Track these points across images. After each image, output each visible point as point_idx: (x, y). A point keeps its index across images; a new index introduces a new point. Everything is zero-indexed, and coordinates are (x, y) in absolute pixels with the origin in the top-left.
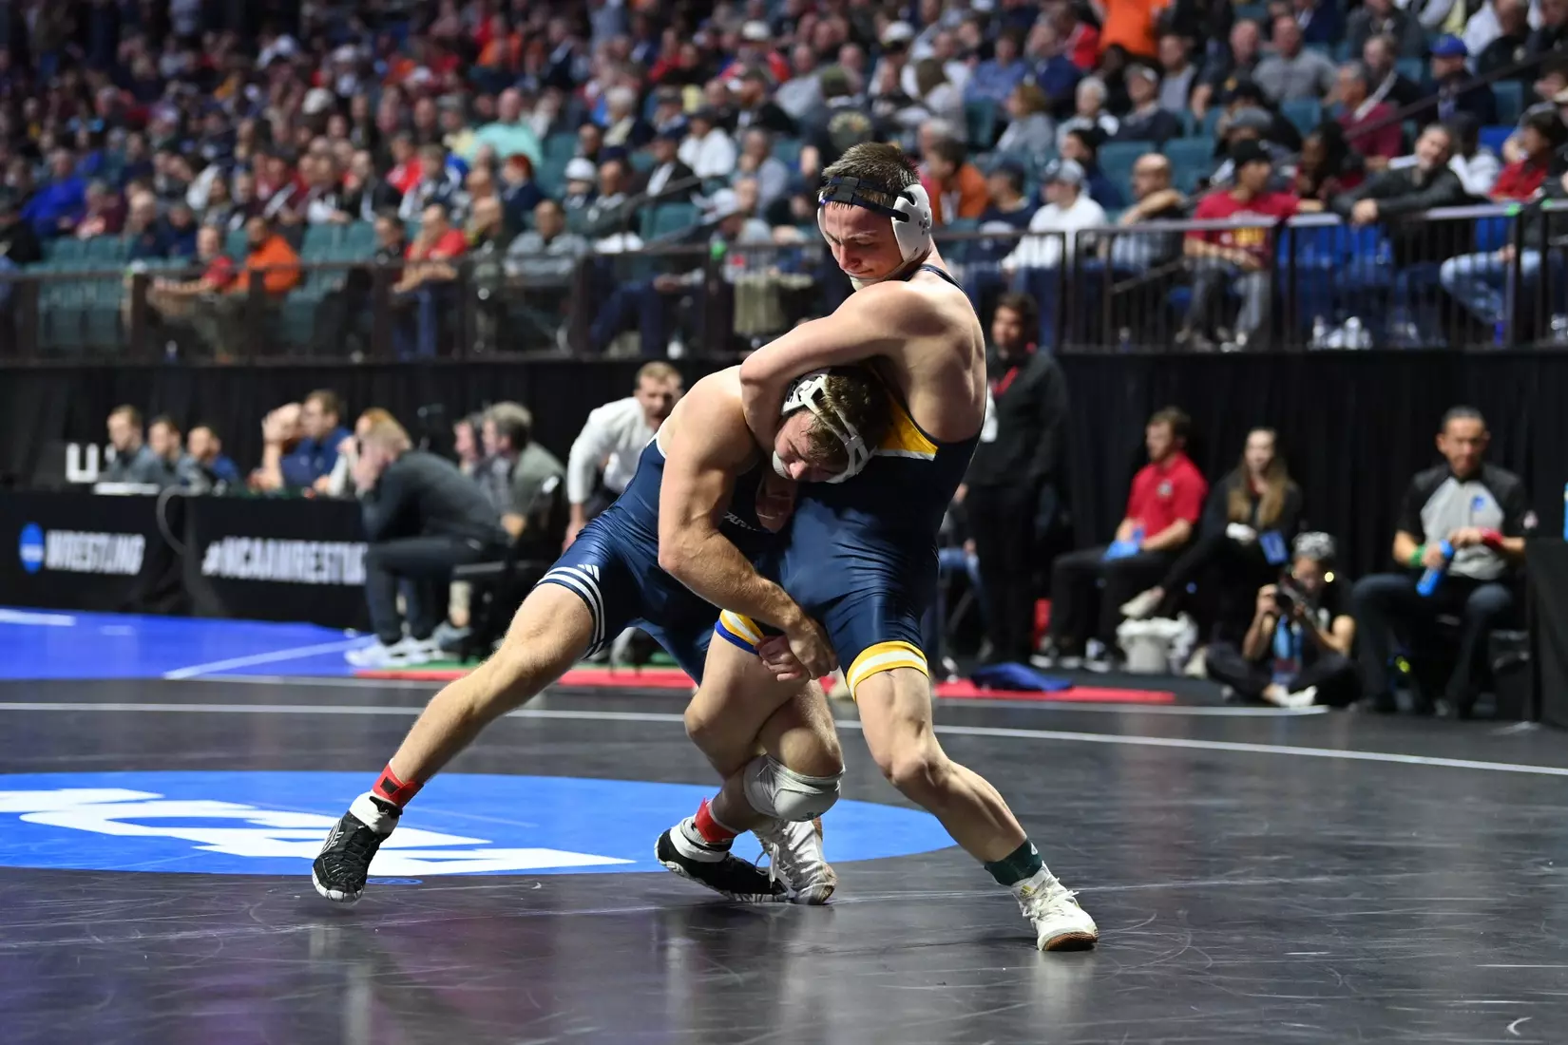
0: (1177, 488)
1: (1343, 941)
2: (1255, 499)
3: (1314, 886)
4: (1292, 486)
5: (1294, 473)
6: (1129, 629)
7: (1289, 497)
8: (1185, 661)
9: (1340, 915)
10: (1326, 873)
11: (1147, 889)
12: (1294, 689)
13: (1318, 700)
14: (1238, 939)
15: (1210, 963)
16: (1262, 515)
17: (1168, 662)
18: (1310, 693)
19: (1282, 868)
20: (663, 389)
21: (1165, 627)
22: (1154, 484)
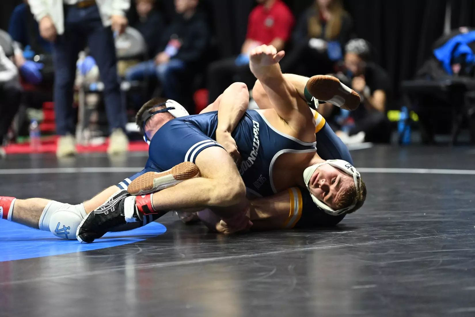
0: (276, 21)
1: (385, 279)
2: (323, 23)
3: (367, 247)
4: (346, 14)
10: (373, 240)
11: (270, 256)
12: (352, 133)
13: (367, 140)
16: (329, 32)
18: (361, 136)
19: (348, 238)
22: (263, 20)
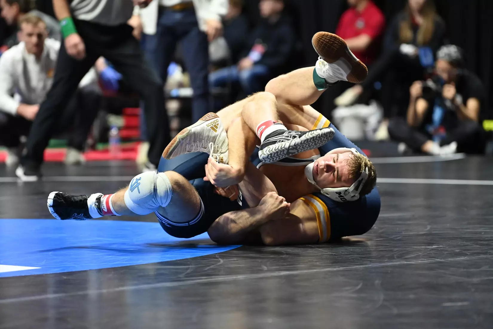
1: (478, 296)
2: (415, 27)
3: (459, 263)
4: (438, 19)
5: (440, 11)
6: (340, 113)
7: (437, 26)
8: (375, 130)
9: (475, 280)
10: (466, 255)
11: (356, 270)
12: (444, 143)
13: (459, 150)
14: (412, 296)
15: (395, 311)
16: (420, 37)
17: (364, 132)
18: (453, 146)
19: (439, 253)
20: (37, 31)
21: (363, 110)
